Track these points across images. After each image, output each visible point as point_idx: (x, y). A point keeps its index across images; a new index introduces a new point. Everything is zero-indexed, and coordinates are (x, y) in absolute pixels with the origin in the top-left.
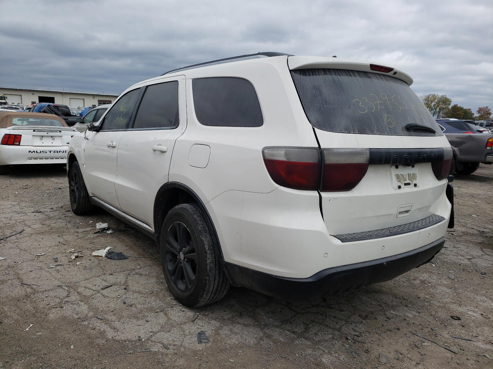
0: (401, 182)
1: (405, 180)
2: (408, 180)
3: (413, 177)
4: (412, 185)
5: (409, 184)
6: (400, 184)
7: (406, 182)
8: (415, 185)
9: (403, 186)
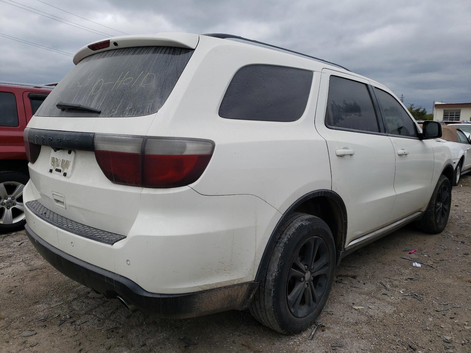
0: (54, 167)
1: (58, 166)
2: (60, 166)
3: (66, 164)
4: (62, 173)
5: (59, 171)
6: (52, 168)
7: (58, 168)
8: (65, 175)
9: (54, 171)
